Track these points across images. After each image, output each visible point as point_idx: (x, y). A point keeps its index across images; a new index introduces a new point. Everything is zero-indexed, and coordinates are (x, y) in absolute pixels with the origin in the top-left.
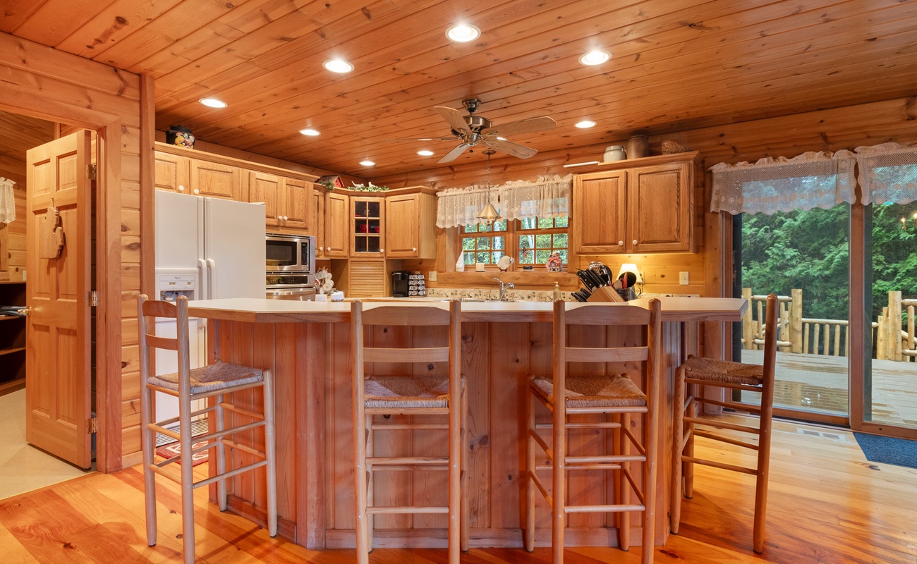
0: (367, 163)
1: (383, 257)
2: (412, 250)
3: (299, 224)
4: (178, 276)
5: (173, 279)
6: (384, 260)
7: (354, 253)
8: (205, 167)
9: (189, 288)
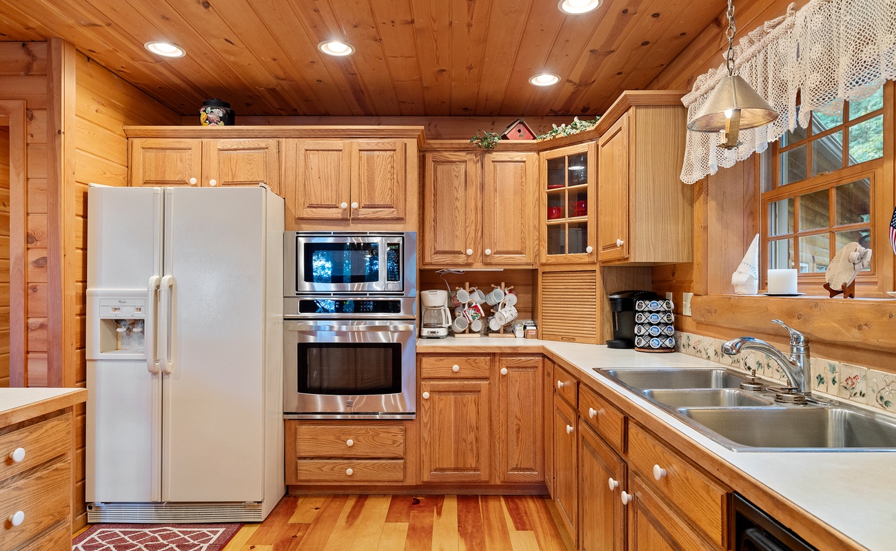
0: (545, 80)
1: (594, 263)
2: (614, 246)
3: (385, 213)
4: (122, 299)
5: (117, 304)
6: (597, 268)
7: (545, 257)
8: (229, 147)
9: (138, 315)
